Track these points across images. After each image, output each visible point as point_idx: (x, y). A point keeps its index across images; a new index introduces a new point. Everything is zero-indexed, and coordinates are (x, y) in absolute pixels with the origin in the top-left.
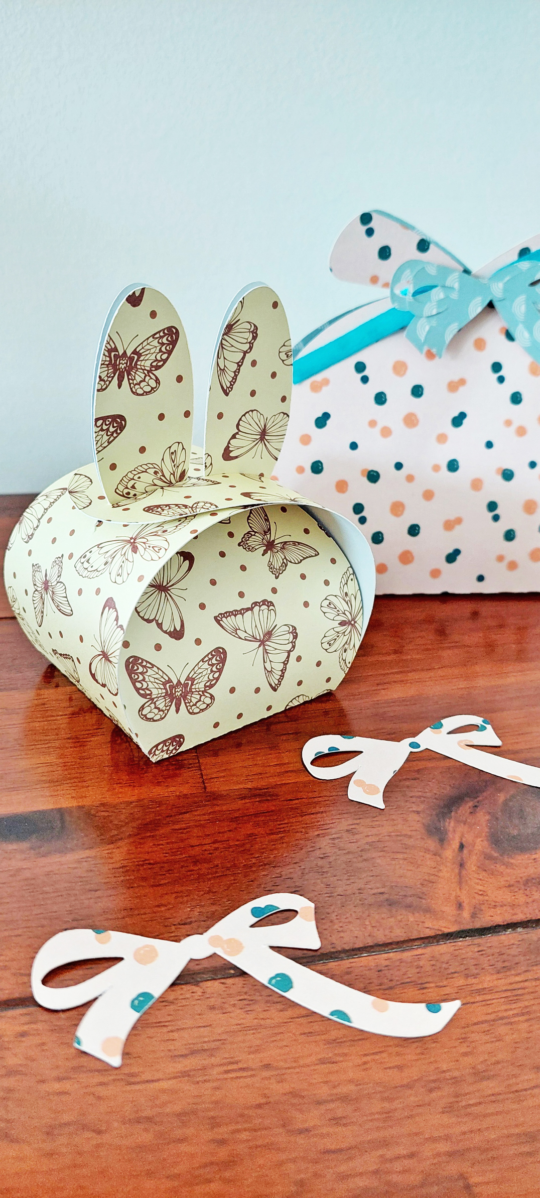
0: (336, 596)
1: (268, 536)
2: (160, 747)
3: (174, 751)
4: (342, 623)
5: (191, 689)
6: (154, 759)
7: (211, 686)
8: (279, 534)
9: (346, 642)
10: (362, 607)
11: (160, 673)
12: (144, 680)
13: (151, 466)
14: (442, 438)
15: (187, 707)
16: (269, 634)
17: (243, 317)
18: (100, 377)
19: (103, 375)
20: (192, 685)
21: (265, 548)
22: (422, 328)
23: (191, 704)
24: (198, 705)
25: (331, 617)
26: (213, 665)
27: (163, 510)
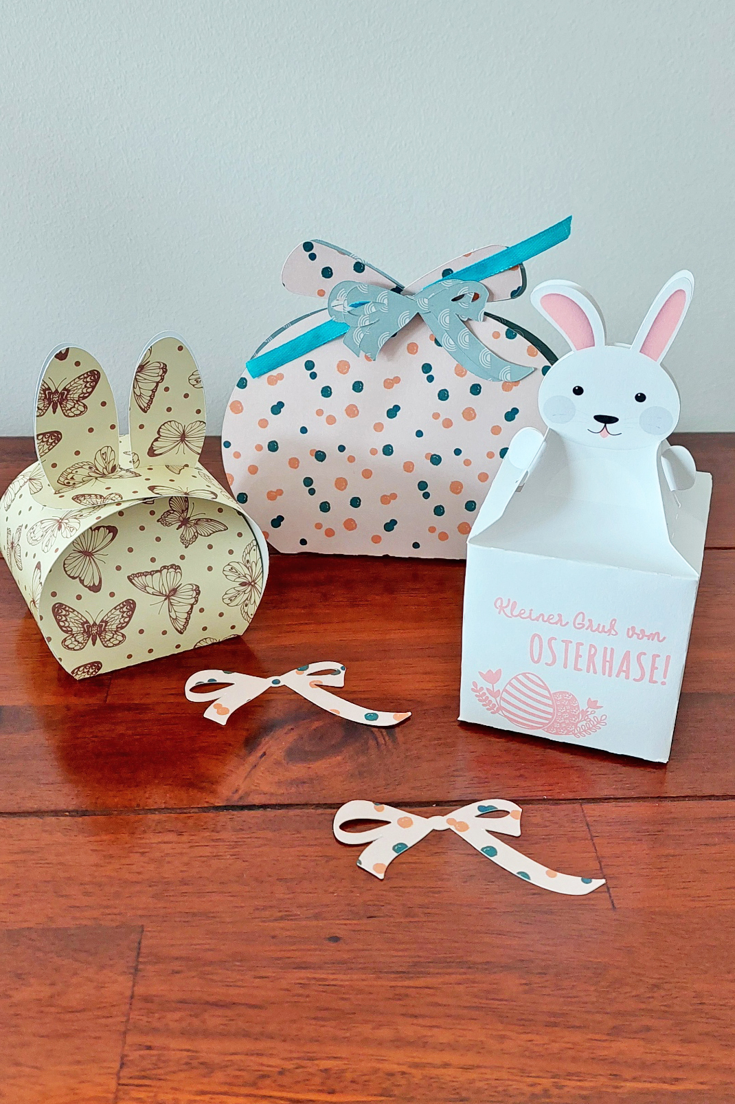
0: (238, 563)
1: (185, 514)
2: (81, 669)
3: (94, 673)
4: (243, 584)
5: (105, 628)
6: (77, 678)
7: (122, 628)
8: (193, 514)
9: (247, 599)
11: (80, 616)
12: (66, 620)
13: (86, 464)
14: (379, 427)
15: (102, 642)
16: (174, 591)
17: (152, 360)
18: (38, 408)
19: (41, 406)
20: (106, 626)
21: (180, 523)
22: (358, 336)
23: (106, 640)
24: (112, 640)
25: (233, 579)
26: (124, 612)
27: (85, 499)
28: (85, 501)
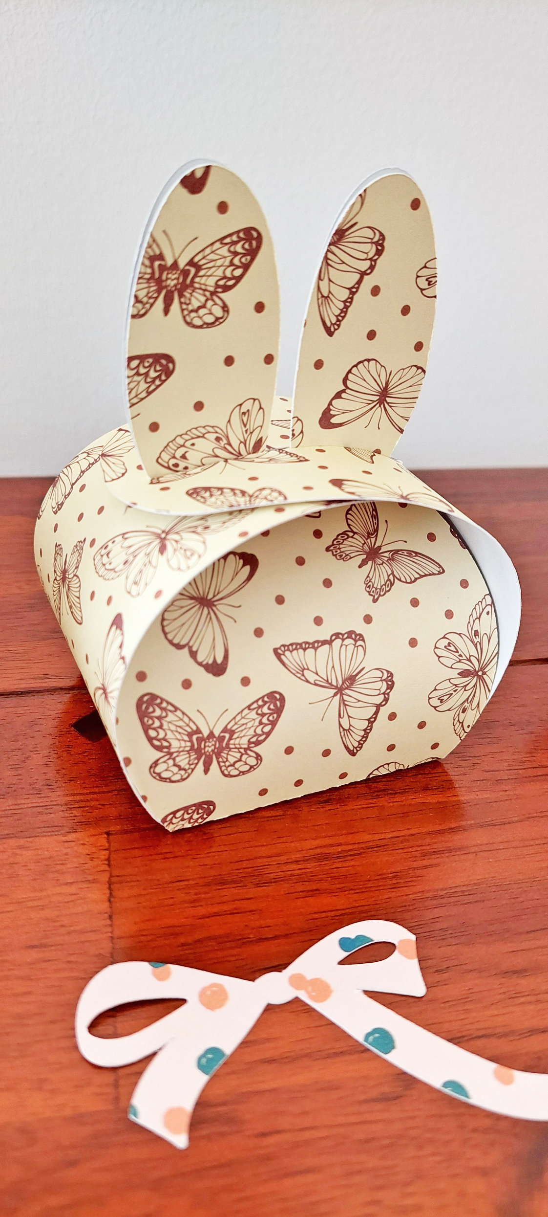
0: (460, 634)
1: (373, 540)
2: (178, 815)
3: (200, 820)
4: (464, 674)
5: (228, 744)
6: (171, 828)
7: (258, 743)
8: (387, 540)
9: (467, 699)
10: (498, 653)
11: (186, 719)
12: (161, 727)
13: (211, 429)
15: (220, 767)
16: (351, 680)
17: (363, 220)
18: (136, 297)
19: (142, 294)
21: (364, 557)
23: (227, 764)
24: (237, 765)
25: (449, 663)
26: (263, 715)
27: (211, 495)
28: (213, 499)
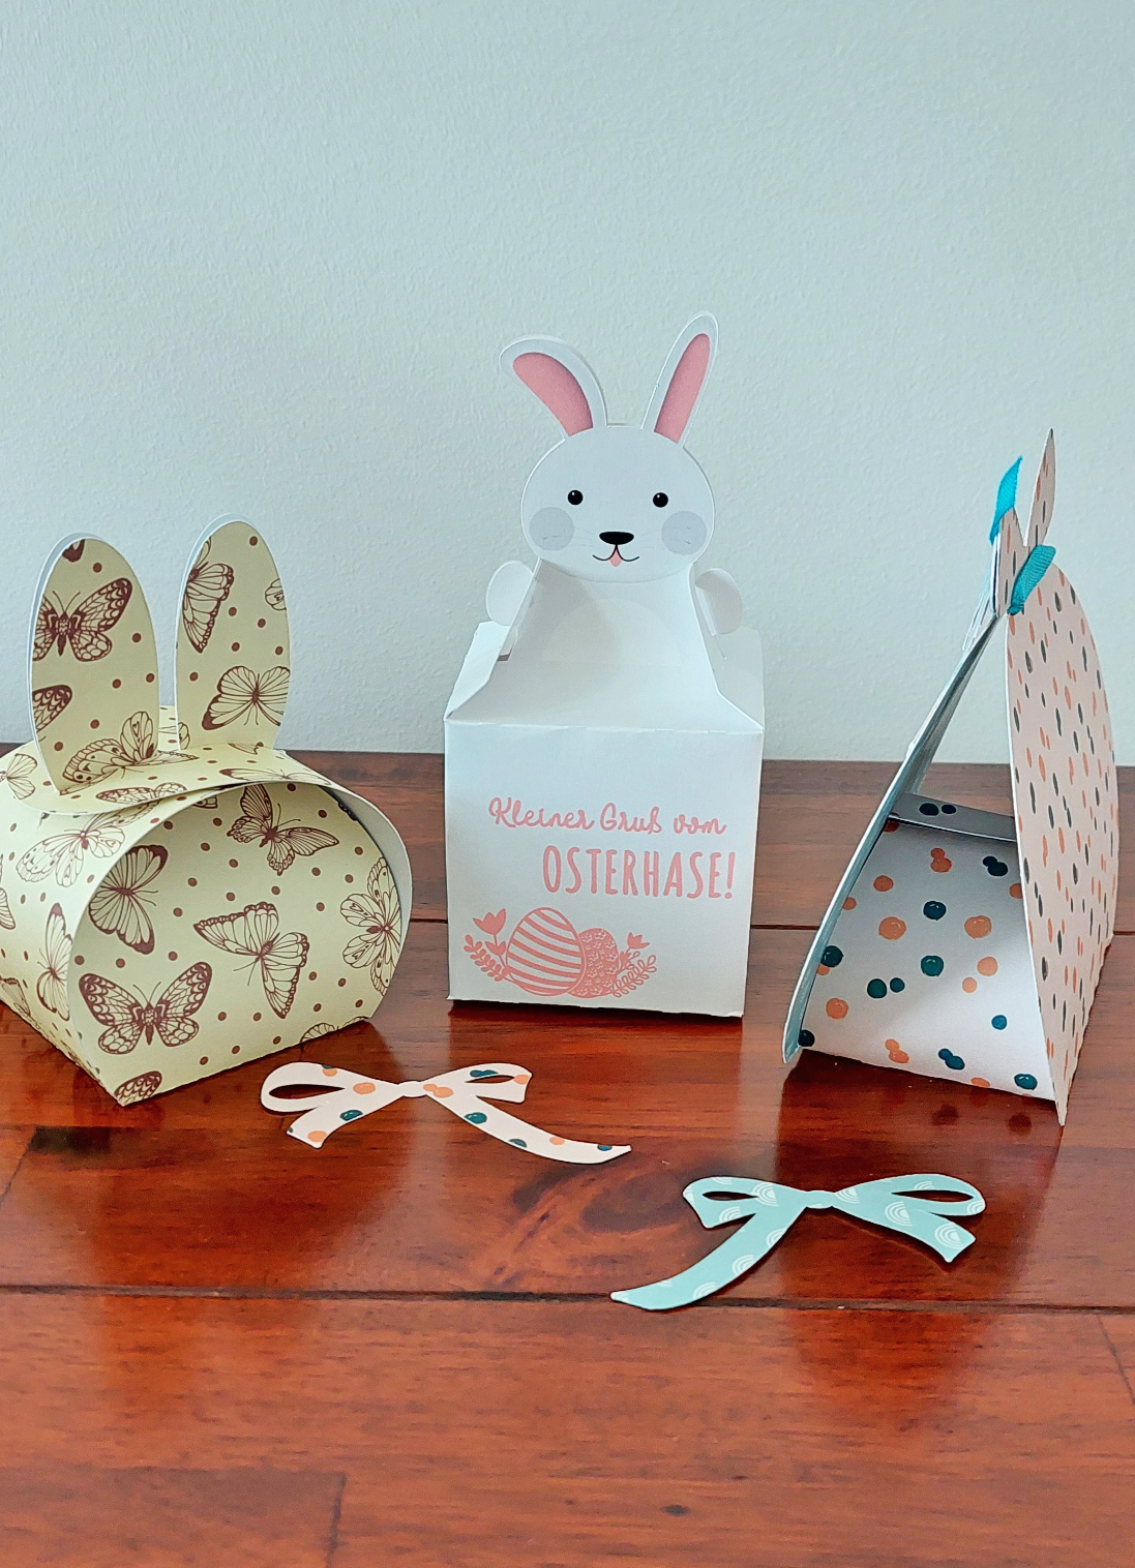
0: (362, 895)
1: (269, 822)
2: (129, 1086)
3: (149, 1093)
4: (372, 930)
5: (165, 1014)
6: (123, 1102)
7: (192, 1011)
8: (283, 820)
9: (380, 954)
10: (400, 908)
11: (125, 994)
12: (104, 1002)
13: (107, 742)
15: (161, 1037)
16: (269, 945)
18: (36, 644)
19: (39, 642)
20: (167, 1009)
21: (264, 837)
23: (167, 1033)
24: (177, 1034)
25: (357, 922)
26: (194, 984)
27: (120, 796)
28: (122, 798)
